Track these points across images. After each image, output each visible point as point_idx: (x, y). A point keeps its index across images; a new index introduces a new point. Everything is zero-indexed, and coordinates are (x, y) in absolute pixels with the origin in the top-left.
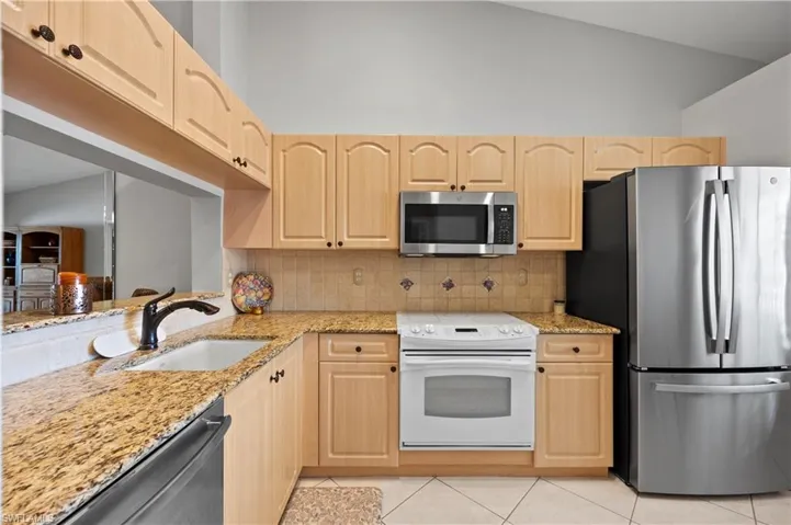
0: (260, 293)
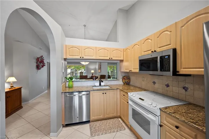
0: (128, 80)
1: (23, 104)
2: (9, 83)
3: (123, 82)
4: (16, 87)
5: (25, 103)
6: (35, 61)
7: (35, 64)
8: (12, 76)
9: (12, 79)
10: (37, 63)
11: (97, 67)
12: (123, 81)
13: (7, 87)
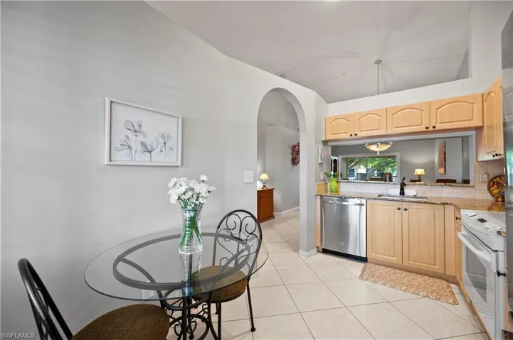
1: (275, 213)
2: (262, 180)
3: (493, 196)
4: (269, 187)
5: (279, 213)
6: (290, 151)
7: (290, 157)
8: (264, 171)
9: (264, 176)
10: (293, 154)
11: (436, 160)
12: (490, 192)
13: (259, 186)
